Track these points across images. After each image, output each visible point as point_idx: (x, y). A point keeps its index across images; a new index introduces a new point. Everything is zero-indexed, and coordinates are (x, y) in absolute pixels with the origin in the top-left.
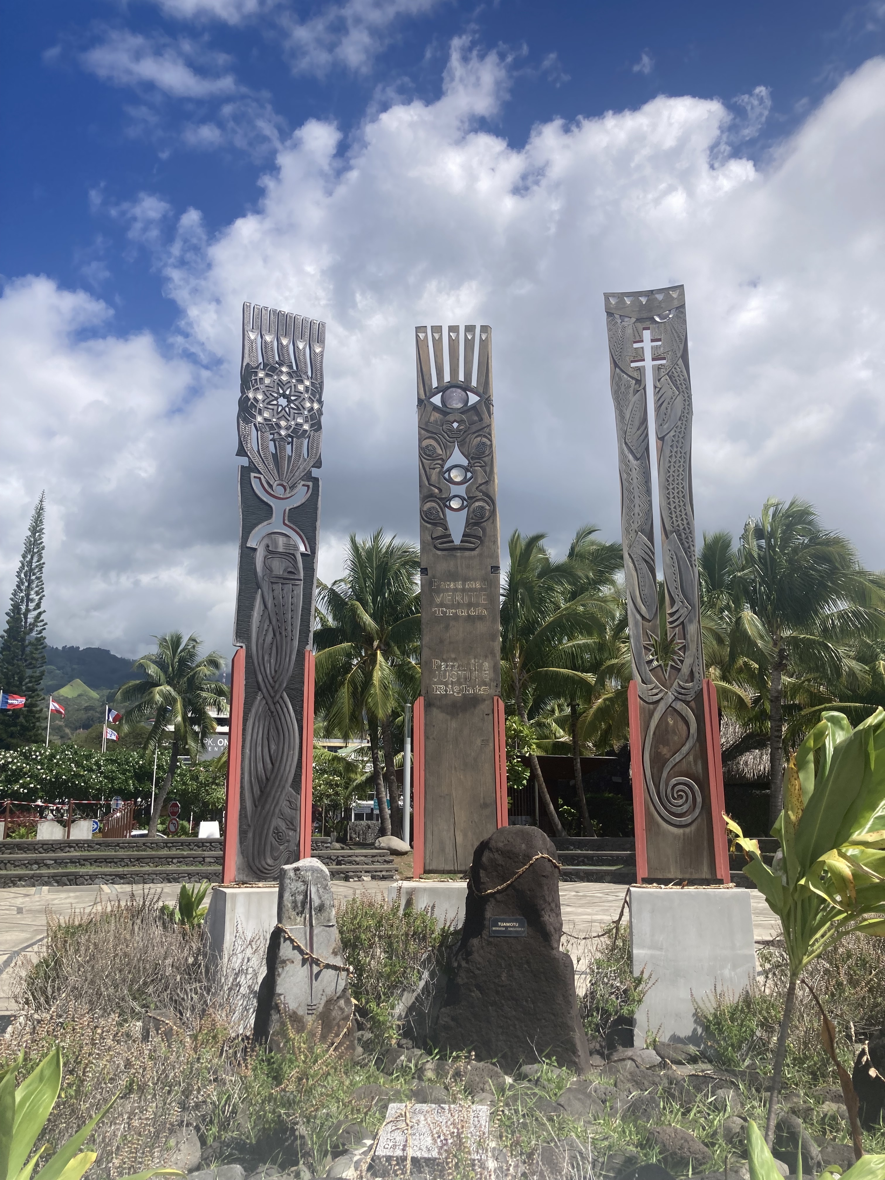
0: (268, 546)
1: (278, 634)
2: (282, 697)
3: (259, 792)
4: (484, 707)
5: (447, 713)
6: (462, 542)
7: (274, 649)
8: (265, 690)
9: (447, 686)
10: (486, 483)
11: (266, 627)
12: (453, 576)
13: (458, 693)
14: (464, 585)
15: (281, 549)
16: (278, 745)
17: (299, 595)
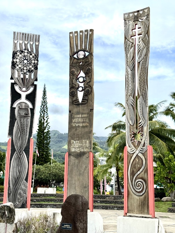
0: (19, 107)
1: (22, 134)
2: (22, 153)
3: (15, 182)
4: (86, 155)
5: (75, 157)
6: (82, 101)
7: (21, 138)
8: (17, 151)
9: (75, 149)
10: (90, 82)
11: (18, 132)
12: (78, 113)
13: (79, 151)
14: (82, 116)
15: (23, 107)
16: (21, 167)
17: (29, 121)
